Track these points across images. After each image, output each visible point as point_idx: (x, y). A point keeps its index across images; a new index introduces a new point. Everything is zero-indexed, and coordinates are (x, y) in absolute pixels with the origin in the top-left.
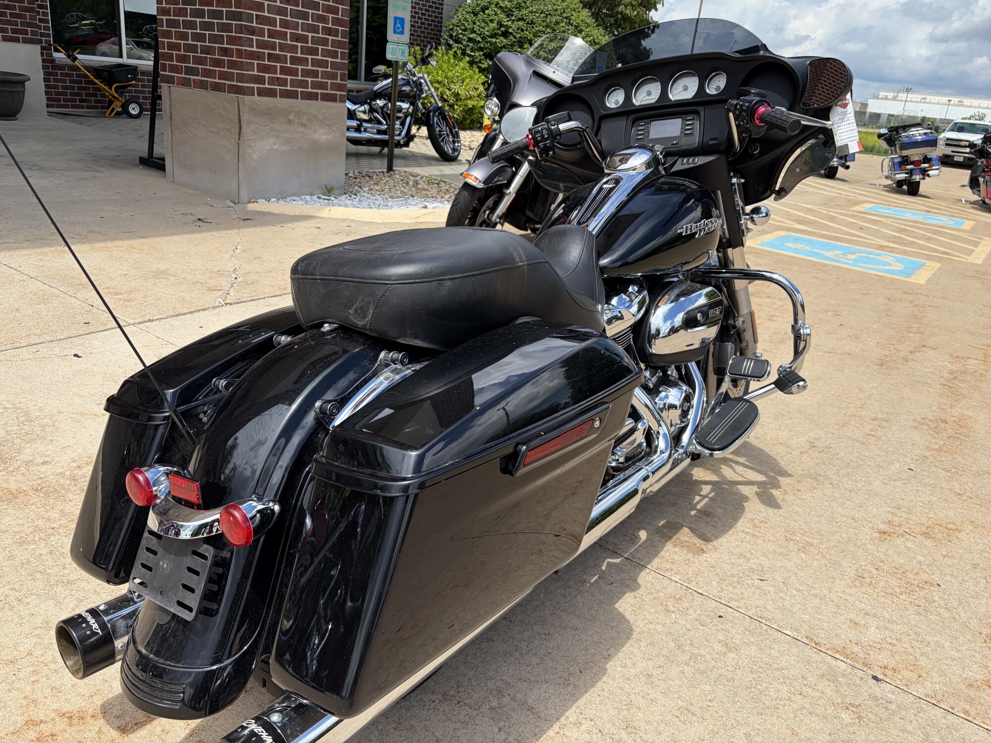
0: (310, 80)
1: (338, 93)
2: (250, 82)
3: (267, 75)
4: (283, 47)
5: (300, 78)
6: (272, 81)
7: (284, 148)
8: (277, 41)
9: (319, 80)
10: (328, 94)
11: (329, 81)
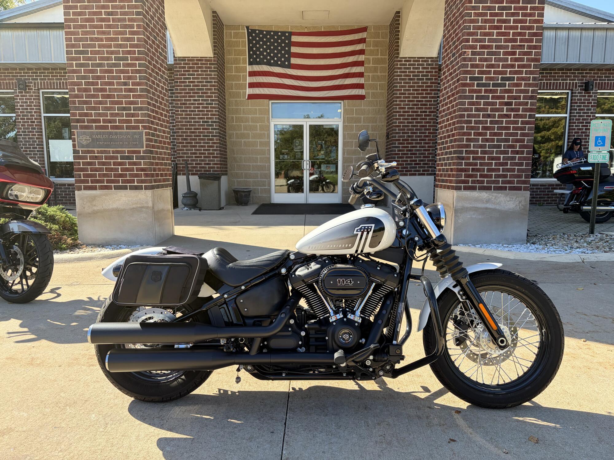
0: (501, 179)
1: (523, 185)
2: (459, 183)
3: (470, 179)
4: (481, 164)
5: (493, 179)
6: (473, 182)
7: (480, 217)
8: (478, 161)
9: (508, 179)
10: (514, 186)
11: (516, 180)
